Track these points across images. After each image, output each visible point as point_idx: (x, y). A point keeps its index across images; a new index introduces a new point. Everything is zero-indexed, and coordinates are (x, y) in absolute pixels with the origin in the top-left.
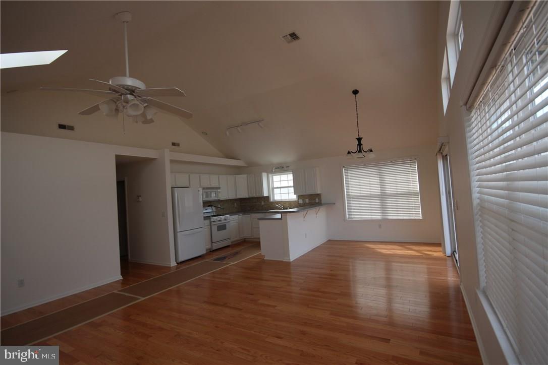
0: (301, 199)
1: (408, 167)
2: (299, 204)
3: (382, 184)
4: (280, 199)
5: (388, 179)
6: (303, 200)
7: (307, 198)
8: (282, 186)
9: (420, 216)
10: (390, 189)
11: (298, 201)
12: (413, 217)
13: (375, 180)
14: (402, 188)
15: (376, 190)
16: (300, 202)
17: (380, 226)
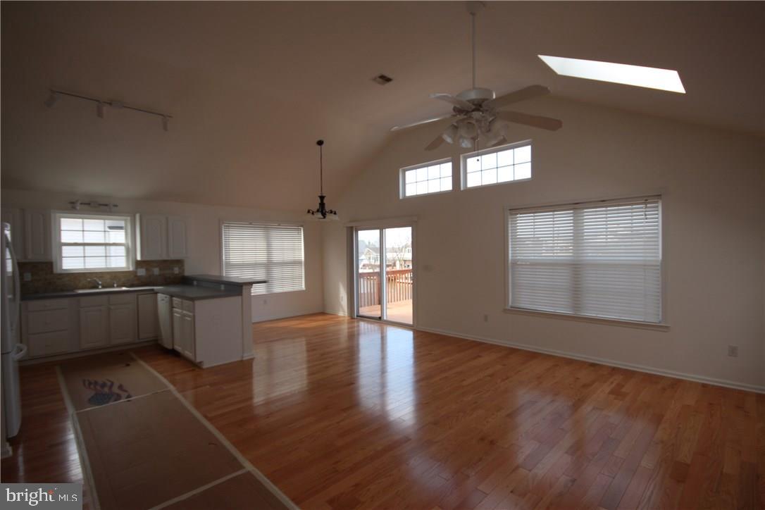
0: (142, 267)
1: (295, 233)
2: (136, 276)
3: (269, 249)
4: (82, 267)
5: (276, 244)
6: (147, 270)
7: (156, 267)
8: (86, 241)
9: (303, 287)
10: (277, 257)
11: (134, 273)
12: (297, 288)
13: (261, 244)
14: (288, 257)
15: (262, 258)
16: (139, 274)
17: (265, 302)
